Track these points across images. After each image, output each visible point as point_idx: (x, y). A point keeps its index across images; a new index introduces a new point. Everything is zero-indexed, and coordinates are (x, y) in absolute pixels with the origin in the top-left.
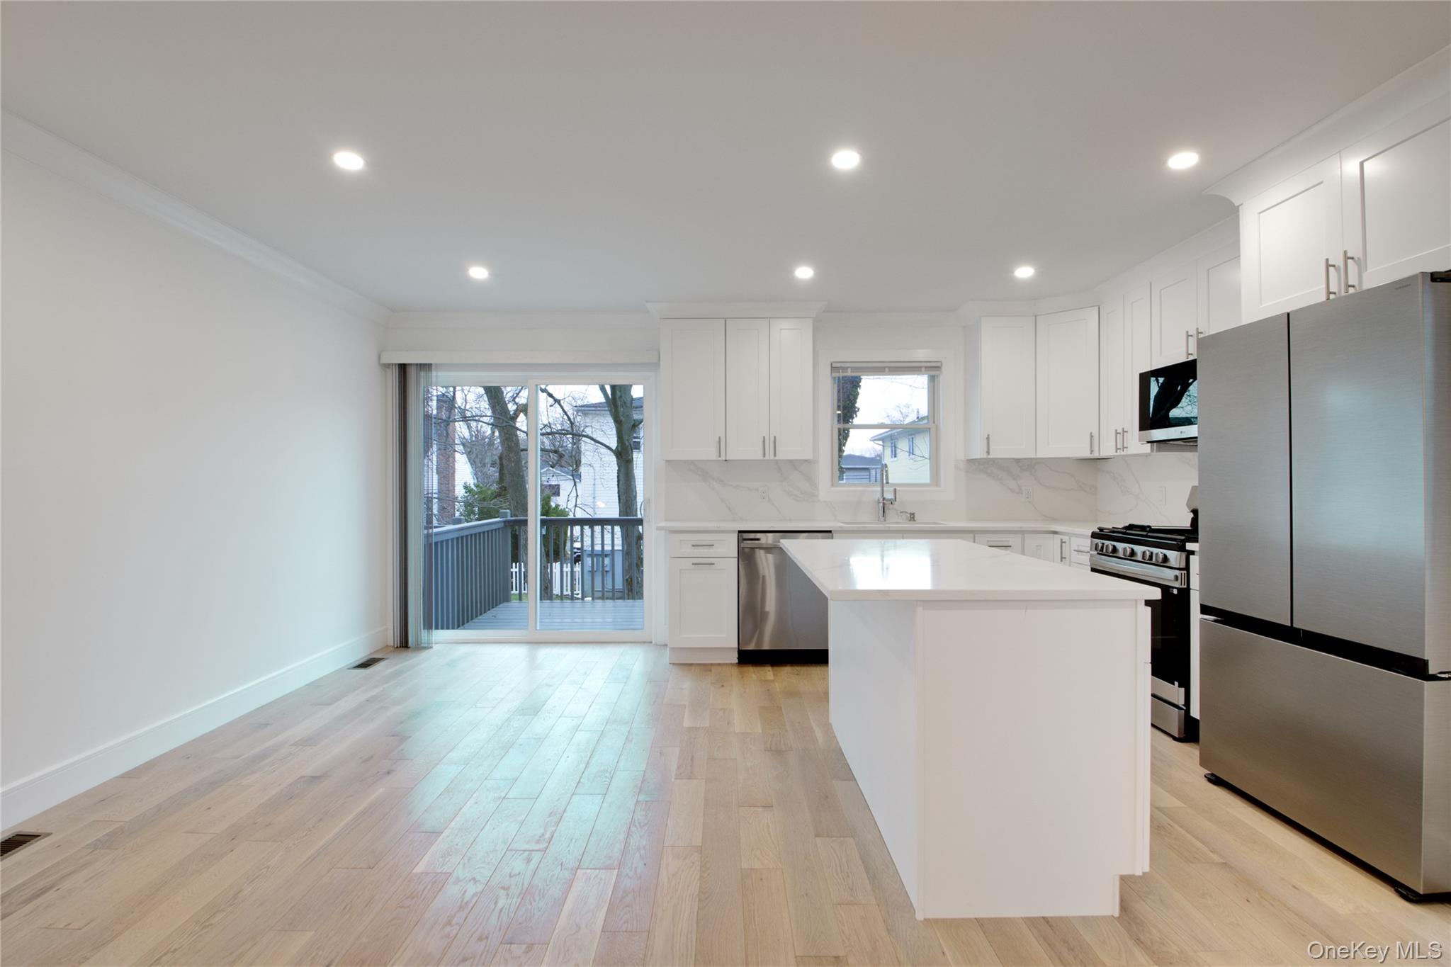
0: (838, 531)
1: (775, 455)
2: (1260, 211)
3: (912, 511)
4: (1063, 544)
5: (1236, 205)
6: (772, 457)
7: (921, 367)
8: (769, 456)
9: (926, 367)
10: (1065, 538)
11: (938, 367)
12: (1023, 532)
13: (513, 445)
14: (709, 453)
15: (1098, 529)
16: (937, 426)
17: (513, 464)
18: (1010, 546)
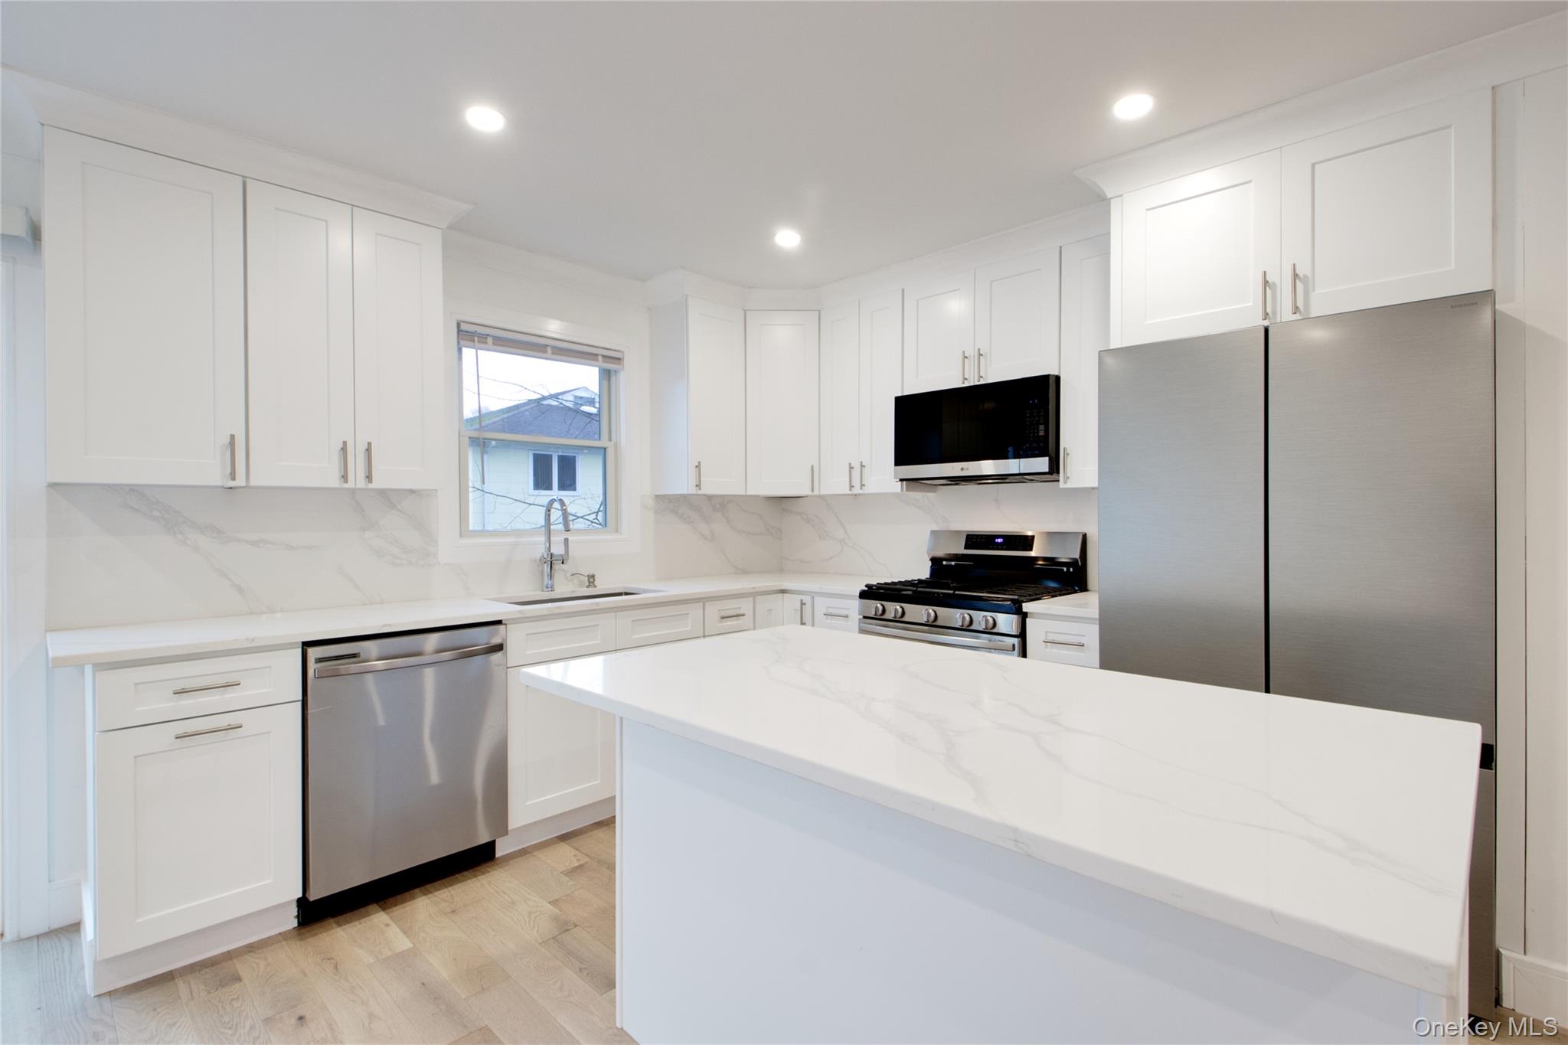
0: (513, 619)
1: (369, 478)
2: (1148, 207)
3: (591, 572)
4: (804, 606)
5: (1109, 197)
6: (361, 483)
7: (597, 355)
8: (357, 480)
9: (604, 356)
10: (807, 599)
11: (619, 359)
12: (754, 594)
14: (213, 472)
15: (866, 586)
16: (616, 444)
18: (744, 615)
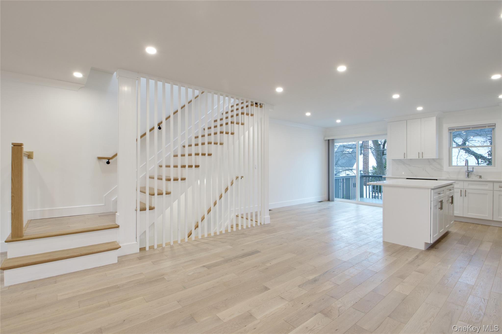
3: (481, 175)
8: (421, 158)
11: (494, 125)
13: (379, 153)
14: (402, 158)
16: (494, 146)
17: (379, 160)
